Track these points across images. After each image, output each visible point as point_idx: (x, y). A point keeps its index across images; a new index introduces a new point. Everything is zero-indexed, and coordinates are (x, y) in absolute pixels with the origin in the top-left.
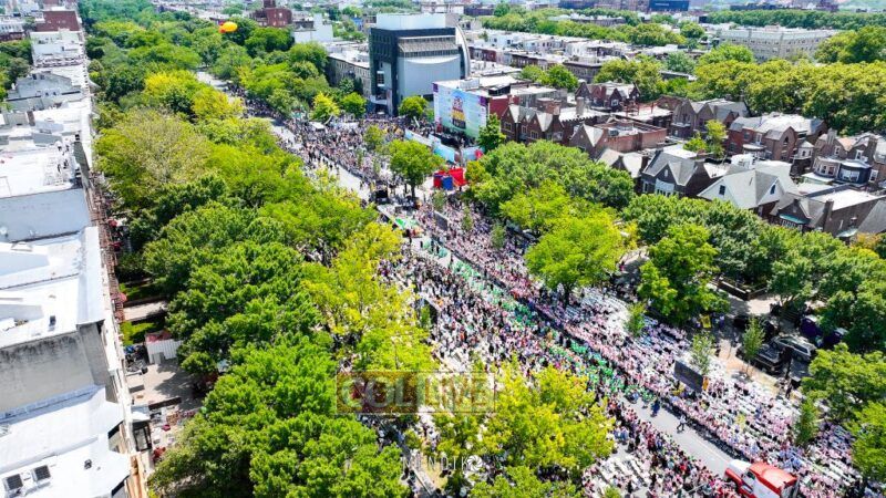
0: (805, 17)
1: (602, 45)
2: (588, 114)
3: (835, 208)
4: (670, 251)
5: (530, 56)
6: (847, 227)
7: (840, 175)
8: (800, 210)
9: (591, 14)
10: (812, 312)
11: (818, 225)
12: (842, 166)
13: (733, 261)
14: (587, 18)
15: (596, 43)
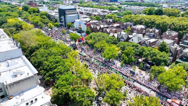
0: (139, 4)
1: (103, 10)
2: (106, 26)
3: (151, 42)
4: (127, 52)
5: (90, 13)
6: (153, 45)
7: (150, 36)
8: (145, 43)
9: (99, 3)
10: (149, 60)
11: (148, 45)
12: (150, 34)
13: (137, 53)
14: (99, 4)
15: (102, 10)
